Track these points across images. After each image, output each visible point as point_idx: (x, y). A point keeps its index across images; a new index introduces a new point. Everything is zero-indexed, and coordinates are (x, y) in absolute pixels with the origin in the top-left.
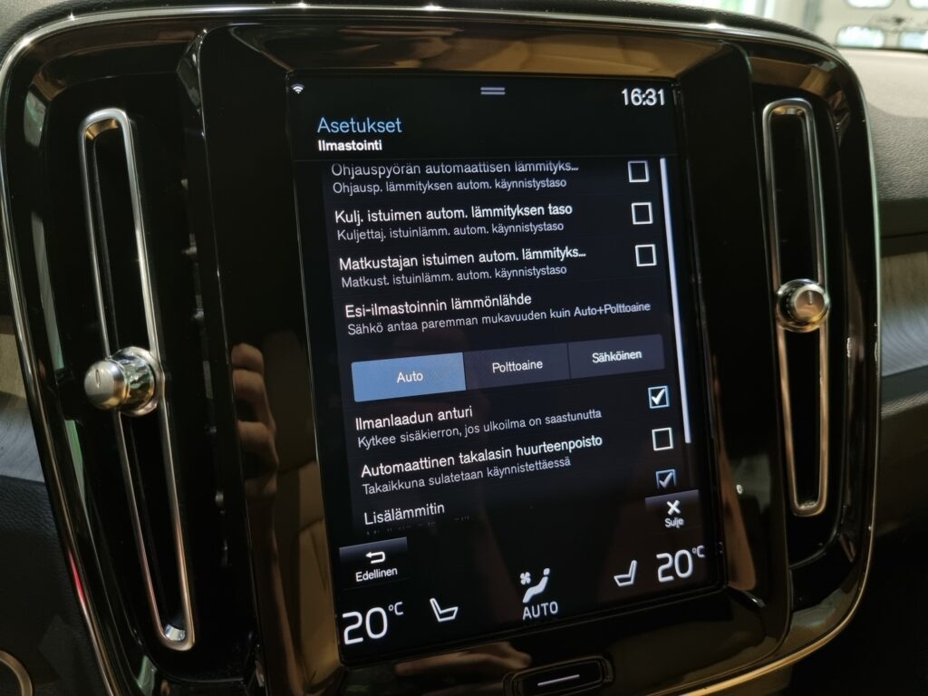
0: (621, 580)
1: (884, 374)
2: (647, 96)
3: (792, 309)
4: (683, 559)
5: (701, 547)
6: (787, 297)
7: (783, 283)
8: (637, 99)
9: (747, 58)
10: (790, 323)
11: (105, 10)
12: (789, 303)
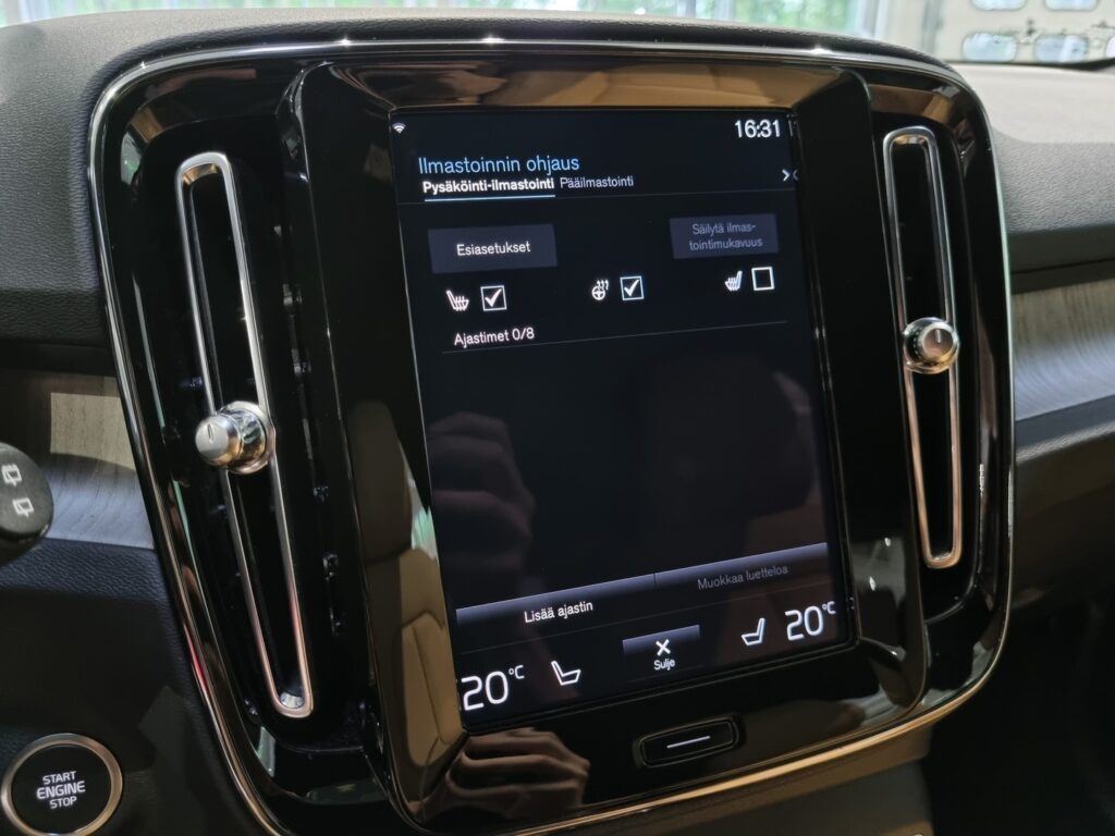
0: (749, 639)
1: (1018, 418)
2: (762, 127)
3: (919, 349)
4: (813, 616)
5: (832, 603)
6: (914, 336)
7: (909, 322)
8: (751, 131)
9: (865, 86)
10: (919, 364)
11: (199, 49)
12: (916, 343)
